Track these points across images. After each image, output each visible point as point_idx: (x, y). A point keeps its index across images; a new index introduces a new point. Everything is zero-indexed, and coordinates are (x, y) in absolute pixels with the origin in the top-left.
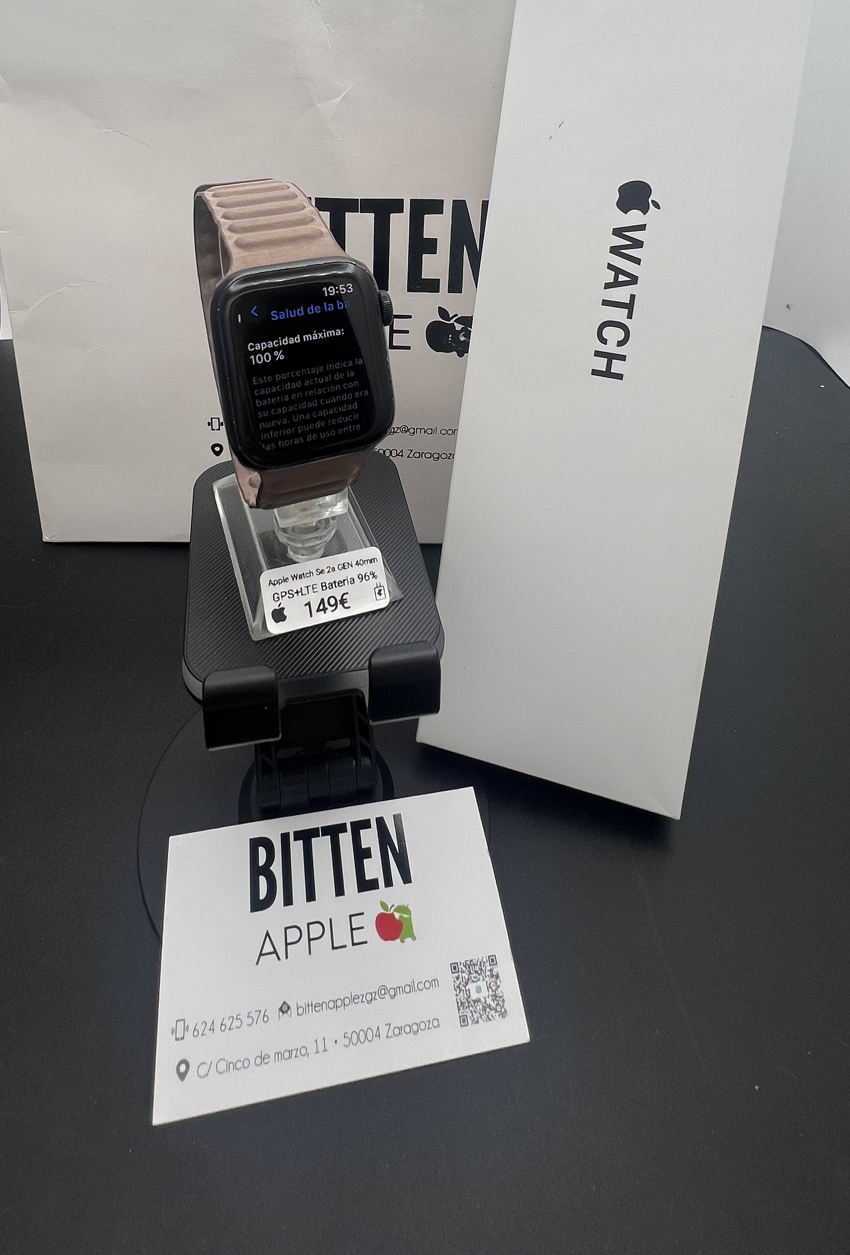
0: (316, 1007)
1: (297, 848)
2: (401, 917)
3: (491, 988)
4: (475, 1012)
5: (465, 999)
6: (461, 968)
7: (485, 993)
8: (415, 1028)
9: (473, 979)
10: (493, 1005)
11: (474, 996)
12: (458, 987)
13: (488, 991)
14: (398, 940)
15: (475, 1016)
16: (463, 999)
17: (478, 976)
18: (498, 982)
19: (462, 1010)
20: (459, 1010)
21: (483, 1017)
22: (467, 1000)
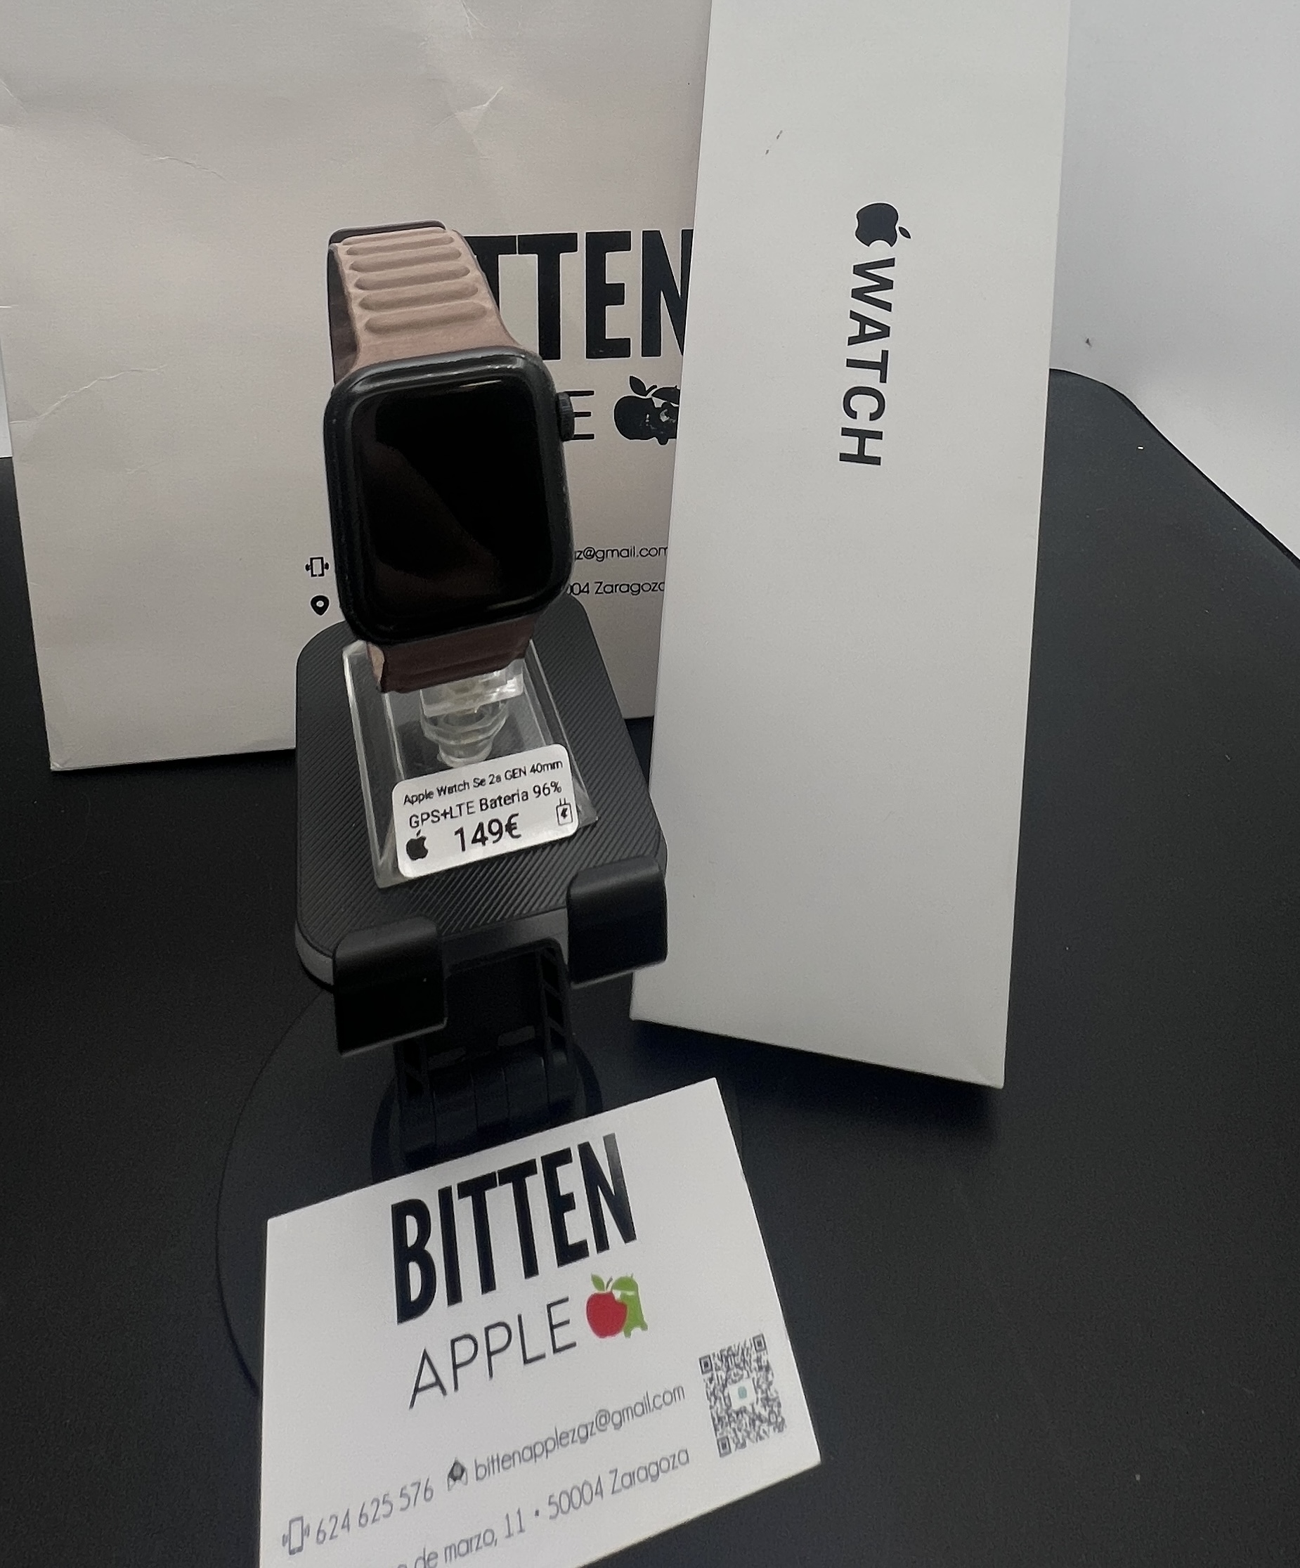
0: (503, 1462)
1: (463, 1209)
2: (623, 1296)
3: (759, 1387)
4: (740, 1430)
5: (724, 1412)
6: (716, 1364)
7: (752, 1396)
8: (653, 1469)
9: (734, 1378)
10: (765, 1414)
11: (736, 1406)
12: (713, 1393)
13: (757, 1393)
14: (621, 1335)
15: (739, 1434)
16: (721, 1412)
17: (740, 1372)
18: (770, 1377)
19: (721, 1430)
20: (716, 1430)
21: (751, 1436)
22: (727, 1413)
